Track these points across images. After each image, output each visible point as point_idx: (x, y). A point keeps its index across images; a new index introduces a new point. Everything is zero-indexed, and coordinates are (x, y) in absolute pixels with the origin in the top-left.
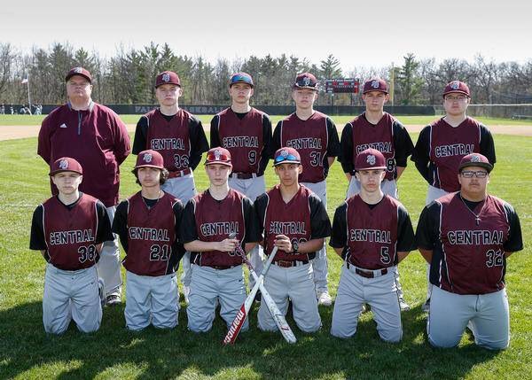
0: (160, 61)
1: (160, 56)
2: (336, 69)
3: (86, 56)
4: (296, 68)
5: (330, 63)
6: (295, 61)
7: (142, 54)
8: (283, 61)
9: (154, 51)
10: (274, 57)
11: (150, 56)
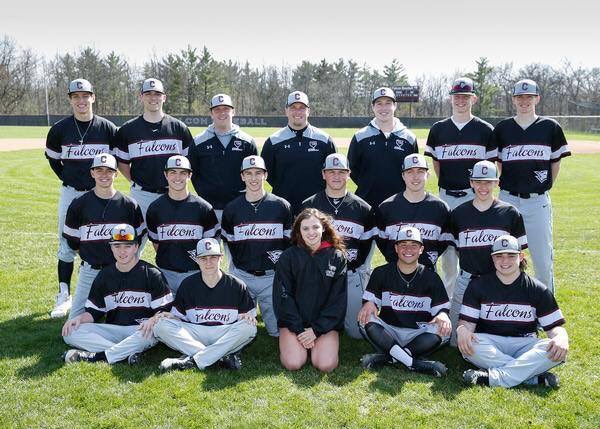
0: (198, 66)
1: (198, 61)
2: (401, 75)
3: (117, 61)
4: (356, 75)
5: (393, 69)
6: (353, 66)
7: (179, 59)
8: (340, 66)
9: (192, 55)
10: (329, 62)
11: (186, 60)
